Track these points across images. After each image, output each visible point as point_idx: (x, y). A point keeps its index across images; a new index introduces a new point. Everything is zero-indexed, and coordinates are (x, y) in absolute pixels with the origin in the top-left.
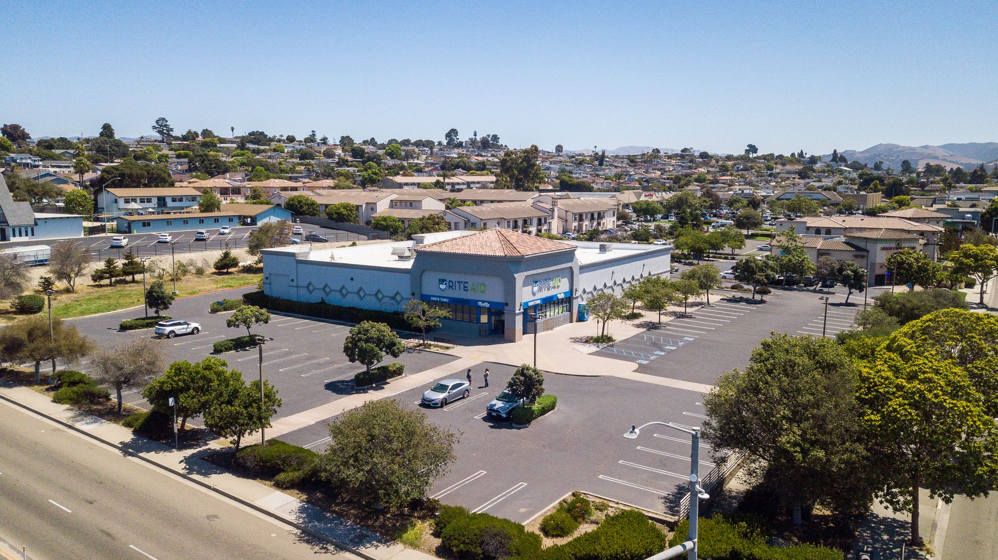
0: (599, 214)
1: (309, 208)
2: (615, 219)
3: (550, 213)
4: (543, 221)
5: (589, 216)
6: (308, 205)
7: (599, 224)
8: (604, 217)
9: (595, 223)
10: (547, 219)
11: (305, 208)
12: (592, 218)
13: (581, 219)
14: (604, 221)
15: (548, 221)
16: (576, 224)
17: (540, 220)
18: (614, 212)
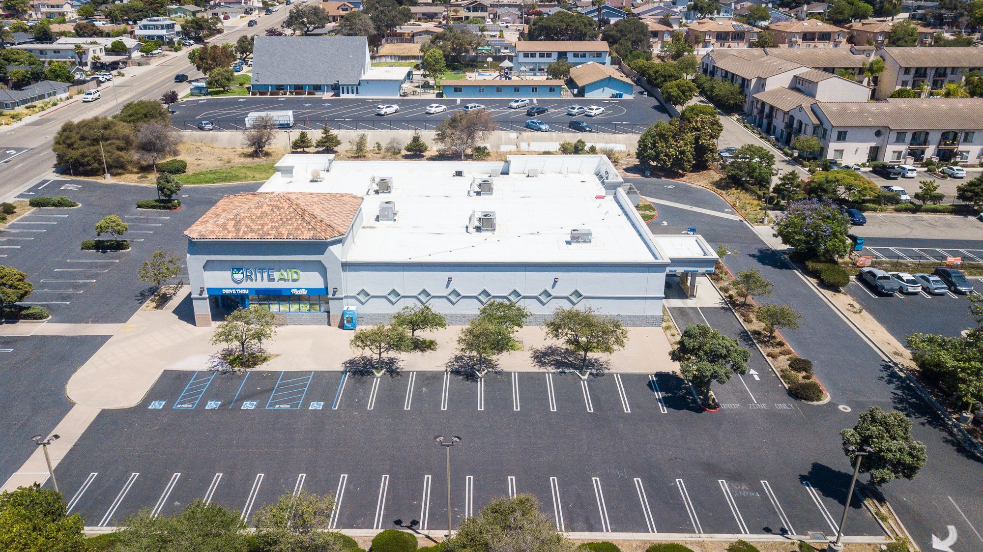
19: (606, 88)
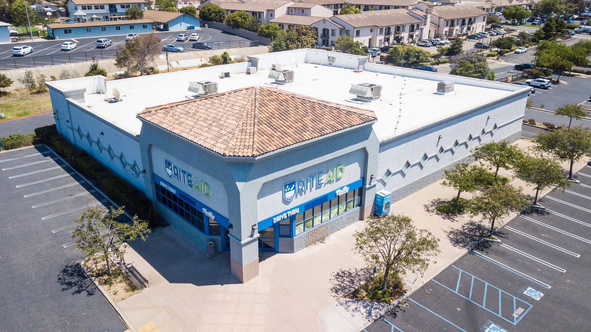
0: (470, 19)
1: (216, 15)
2: (484, 23)
3: (423, 20)
4: (415, 27)
5: (460, 22)
6: (215, 12)
7: (469, 29)
8: (475, 22)
9: (465, 28)
10: (420, 25)
11: (213, 15)
12: (463, 24)
13: (452, 25)
14: (474, 25)
15: (420, 27)
16: (447, 29)
17: (413, 26)
18: (484, 17)
19: (182, 23)
